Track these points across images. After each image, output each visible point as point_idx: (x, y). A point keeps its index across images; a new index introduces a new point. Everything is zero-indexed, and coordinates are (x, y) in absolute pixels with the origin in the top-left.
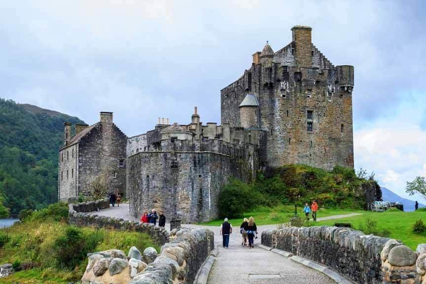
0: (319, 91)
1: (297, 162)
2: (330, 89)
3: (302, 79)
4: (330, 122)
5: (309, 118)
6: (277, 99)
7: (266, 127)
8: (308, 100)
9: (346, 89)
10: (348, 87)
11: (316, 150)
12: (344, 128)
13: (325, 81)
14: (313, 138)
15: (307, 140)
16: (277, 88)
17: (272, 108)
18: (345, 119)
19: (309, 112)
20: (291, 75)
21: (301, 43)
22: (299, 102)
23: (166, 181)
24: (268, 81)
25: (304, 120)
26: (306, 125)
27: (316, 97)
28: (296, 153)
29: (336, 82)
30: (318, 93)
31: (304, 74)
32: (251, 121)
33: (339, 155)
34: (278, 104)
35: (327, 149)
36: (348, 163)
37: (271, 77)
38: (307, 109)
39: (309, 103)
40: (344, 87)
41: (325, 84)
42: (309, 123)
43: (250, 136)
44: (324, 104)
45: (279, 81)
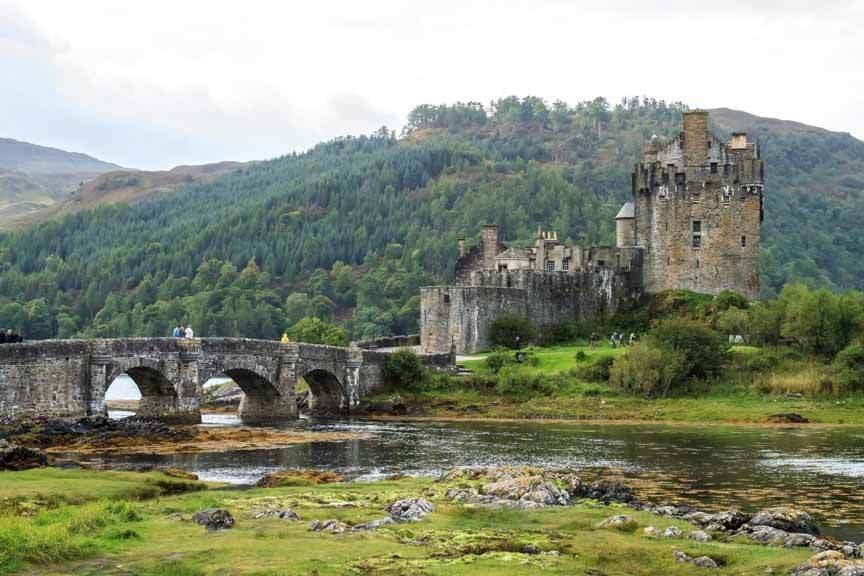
0: (708, 195)
1: (676, 286)
2: (727, 190)
3: (686, 182)
4: (725, 234)
5: (695, 230)
6: (654, 209)
7: (642, 244)
8: (695, 207)
9: (748, 190)
10: (751, 188)
11: (704, 270)
12: (746, 241)
13: (720, 182)
14: (699, 256)
15: (692, 259)
16: (655, 195)
17: (649, 220)
18: (746, 229)
19: (695, 223)
20: (672, 177)
21: (692, 133)
22: (680, 211)
23: (440, 315)
24: (643, 187)
25: (689, 233)
26: (691, 239)
27: (705, 203)
28: (675, 276)
29: (736, 182)
30: (709, 198)
31: (688, 175)
32: (626, 238)
33: (737, 277)
34: (656, 215)
35: (720, 269)
36: (750, 286)
37: (646, 182)
38: (692, 220)
39: (696, 211)
40: (745, 188)
41: (719, 185)
42: (695, 237)
43: (618, 256)
44: (717, 211)
45: (657, 185)
